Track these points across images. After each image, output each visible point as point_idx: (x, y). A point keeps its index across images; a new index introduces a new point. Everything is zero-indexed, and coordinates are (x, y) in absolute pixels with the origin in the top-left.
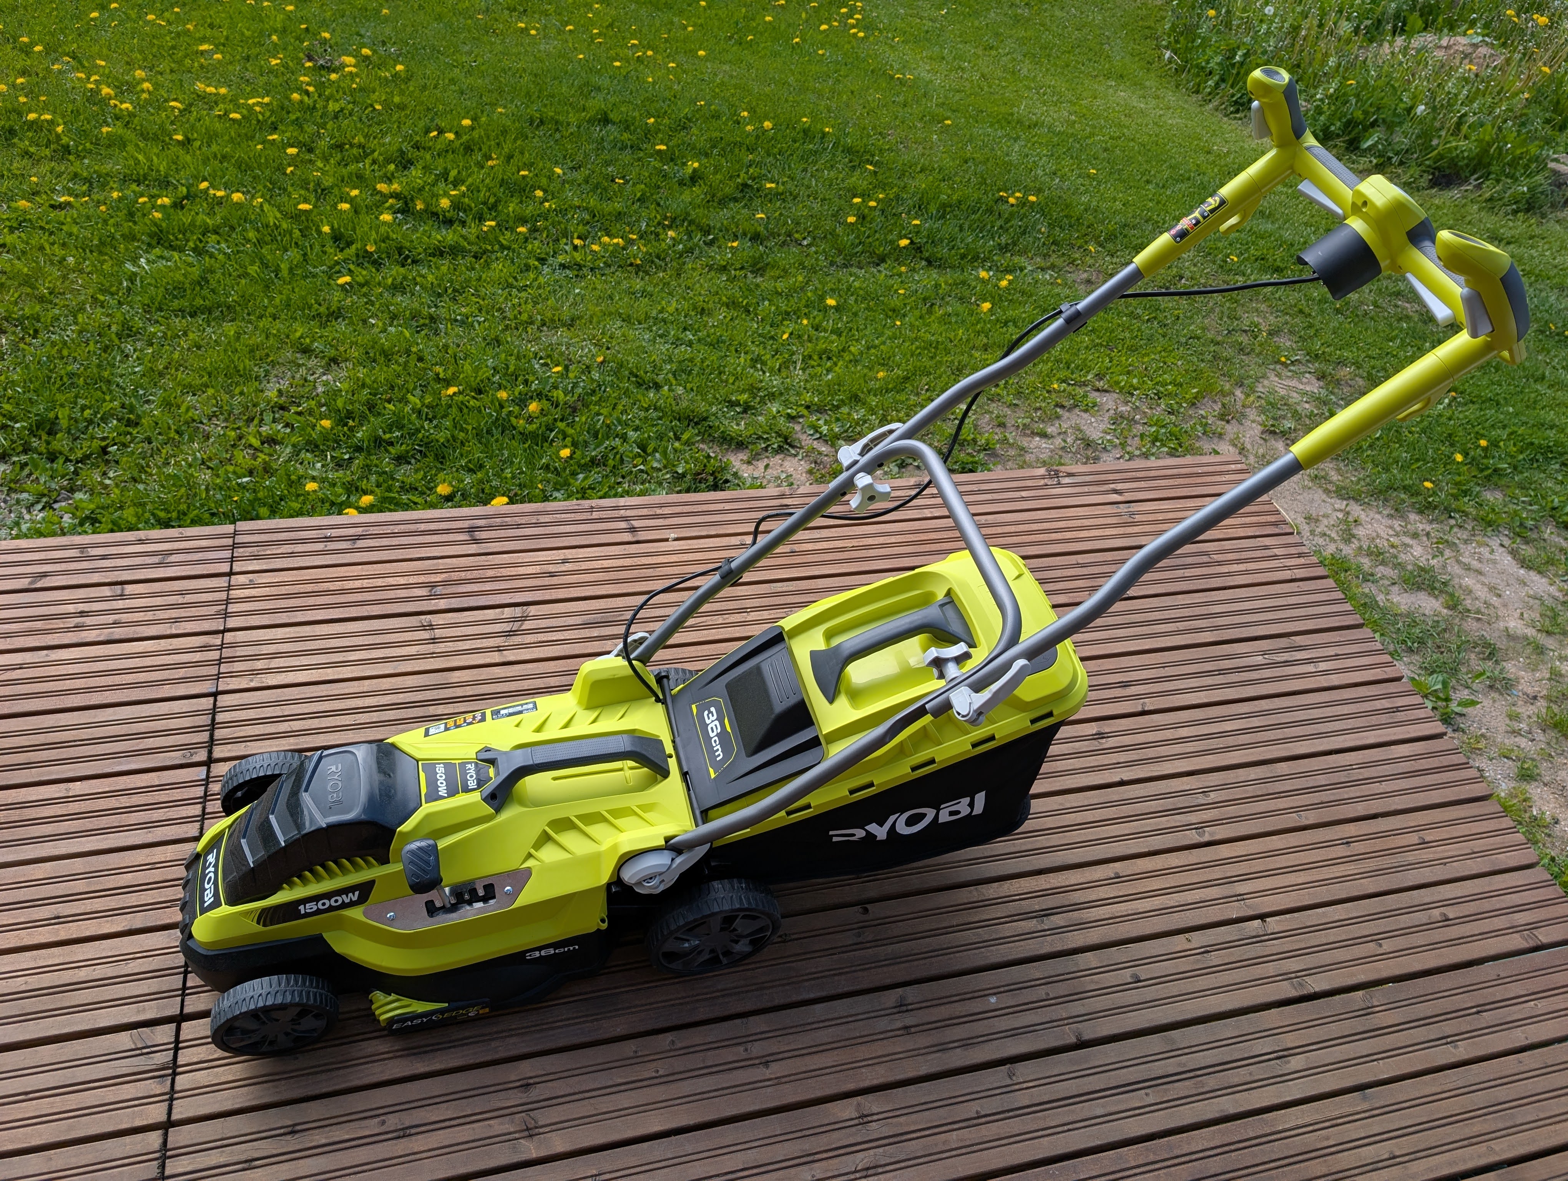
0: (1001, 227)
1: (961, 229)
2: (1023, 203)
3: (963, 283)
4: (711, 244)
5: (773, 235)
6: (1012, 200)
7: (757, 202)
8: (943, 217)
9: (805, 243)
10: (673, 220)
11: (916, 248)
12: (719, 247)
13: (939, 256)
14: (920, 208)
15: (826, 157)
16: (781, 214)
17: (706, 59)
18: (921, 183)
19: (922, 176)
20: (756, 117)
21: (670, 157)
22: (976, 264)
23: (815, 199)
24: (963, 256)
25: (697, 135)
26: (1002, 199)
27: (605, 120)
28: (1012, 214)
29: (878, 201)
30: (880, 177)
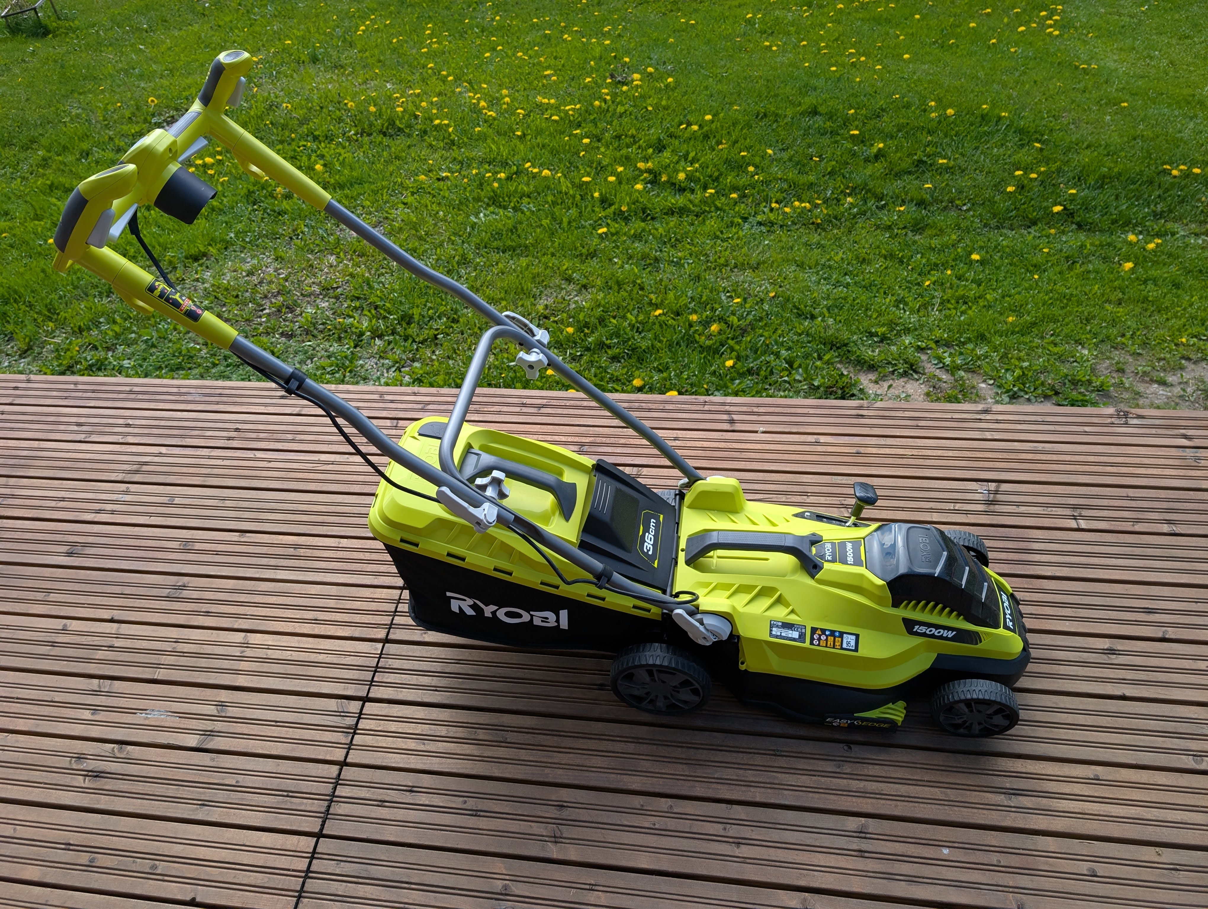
0: (1159, 196)
1: (1117, 197)
2: (1187, 175)
3: (1109, 245)
4: (883, 207)
5: (937, 201)
6: (1175, 172)
7: (928, 175)
8: (1102, 187)
9: (965, 208)
10: (854, 189)
11: (1068, 214)
12: (889, 211)
13: (1090, 221)
14: (1079, 180)
15: (997, 137)
16: (947, 185)
17: (909, 61)
18: (1086, 157)
19: (1088, 152)
20: (942, 104)
21: (860, 140)
22: (1127, 229)
23: (981, 172)
24: (1115, 222)
25: (887, 123)
26: (1167, 173)
27: (814, 112)
28: (1173, 185)
29: (1040, 174)
30: (1045, 153)
